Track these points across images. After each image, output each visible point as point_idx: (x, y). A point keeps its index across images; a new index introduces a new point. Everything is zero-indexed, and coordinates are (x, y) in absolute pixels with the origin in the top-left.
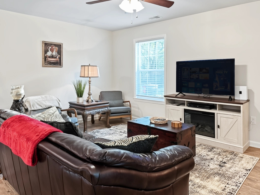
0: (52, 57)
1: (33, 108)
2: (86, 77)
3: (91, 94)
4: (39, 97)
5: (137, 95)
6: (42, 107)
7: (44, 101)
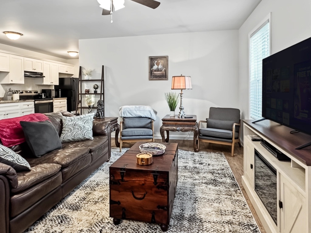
0: (158, 70)
1: (124, 115)
2: (175, 89)
3: (182, 109)
4: (134, 106)
6: (132, 115)
7: (136, 110)
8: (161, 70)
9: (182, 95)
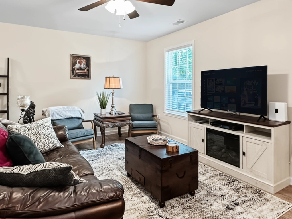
0: (80, 69)
1: (53, 117)
3: (114, 106)
4: (61, 107)
5: (167, 109)
6: (61, 117)
7: (65, 111)
8: (83, 69)
9: (114, 94)
